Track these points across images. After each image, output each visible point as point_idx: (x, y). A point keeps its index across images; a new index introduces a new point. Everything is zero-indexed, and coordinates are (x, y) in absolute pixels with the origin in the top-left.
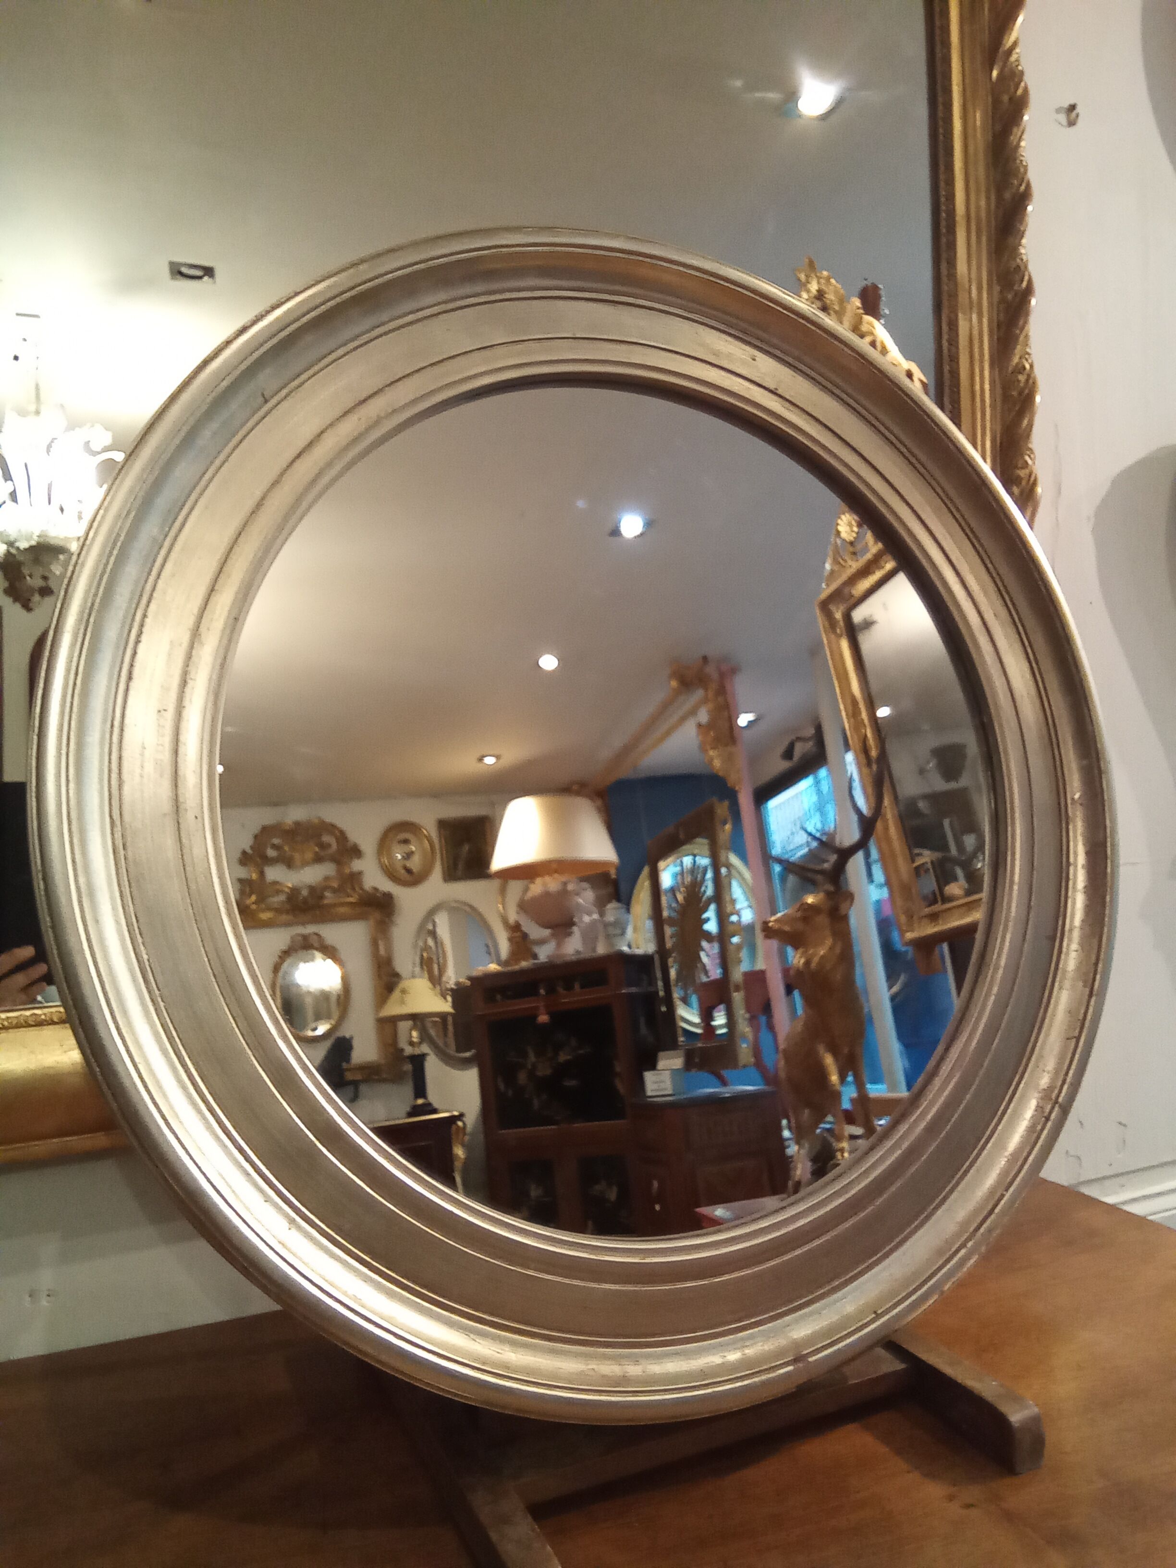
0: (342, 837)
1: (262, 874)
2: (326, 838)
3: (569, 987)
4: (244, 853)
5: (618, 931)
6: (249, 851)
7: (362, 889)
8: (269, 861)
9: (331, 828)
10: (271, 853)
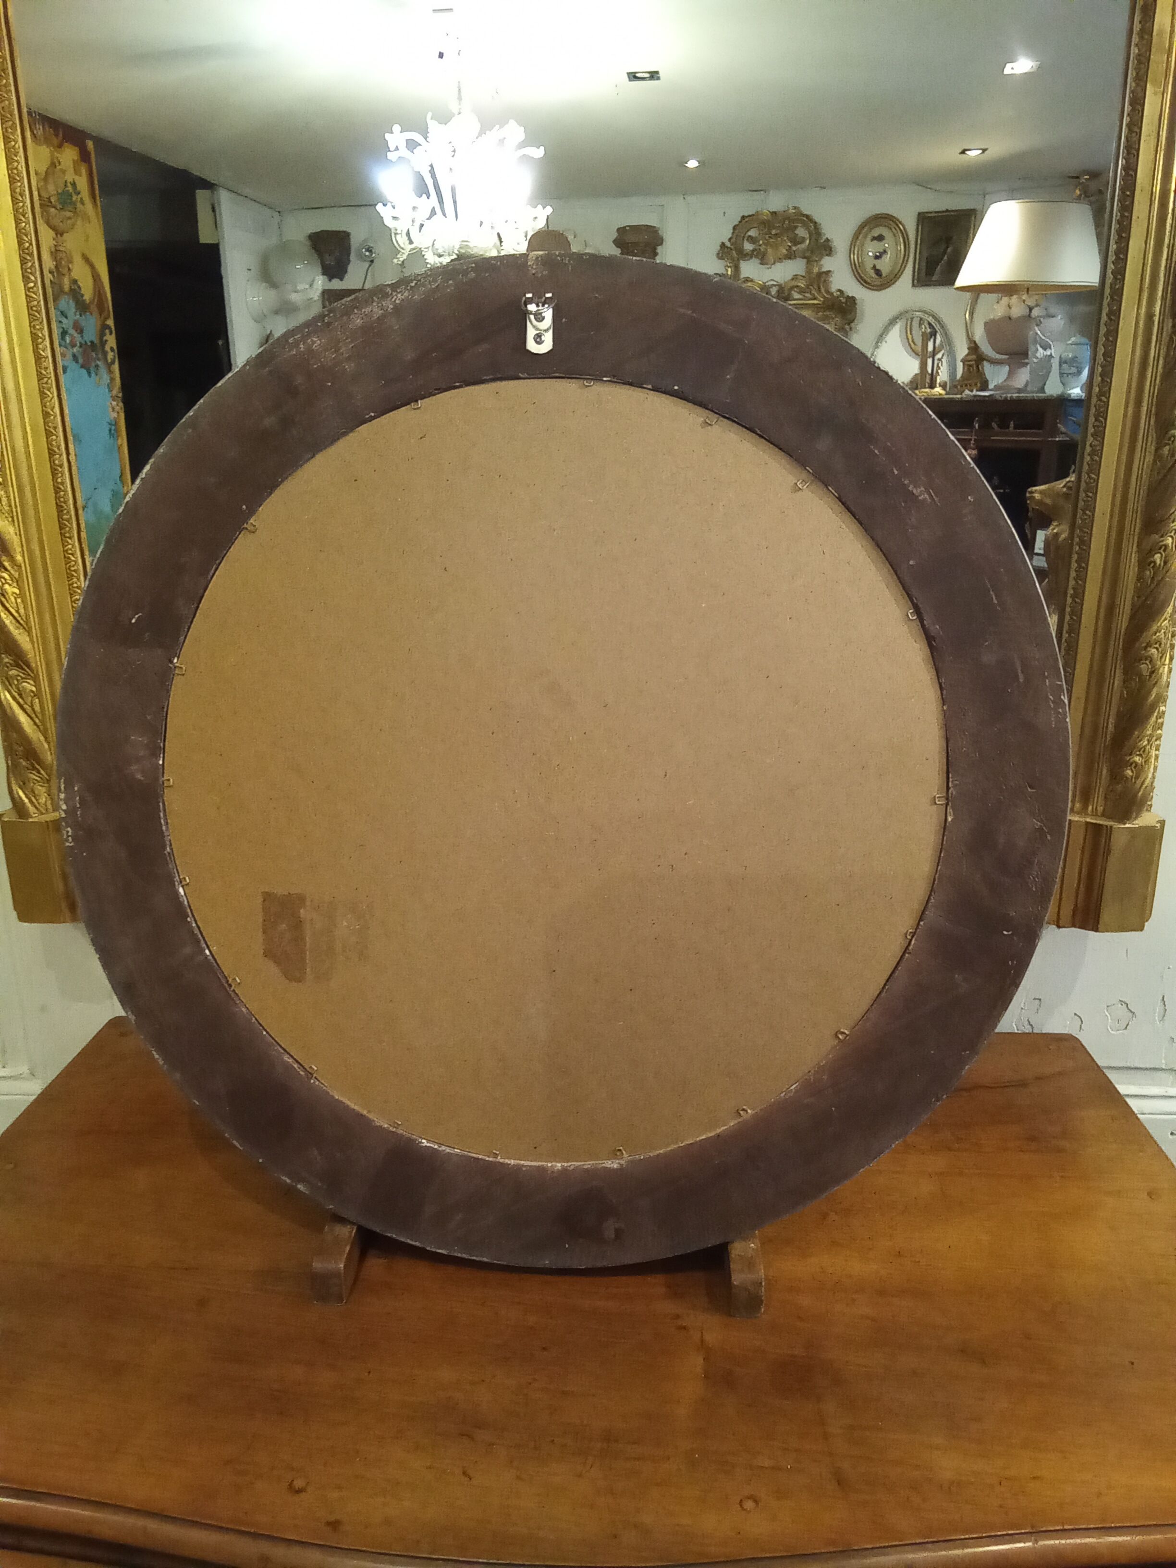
0: (815, 229)
1: (737, 269)
2: (801, 232)
3: (1004, 425)
4: (723, 245)
5: (1074, 370)
6: (728, 244)
7: (828, 292)
8: (744, 255)
9: (808, 221)
10: (748, 247)
